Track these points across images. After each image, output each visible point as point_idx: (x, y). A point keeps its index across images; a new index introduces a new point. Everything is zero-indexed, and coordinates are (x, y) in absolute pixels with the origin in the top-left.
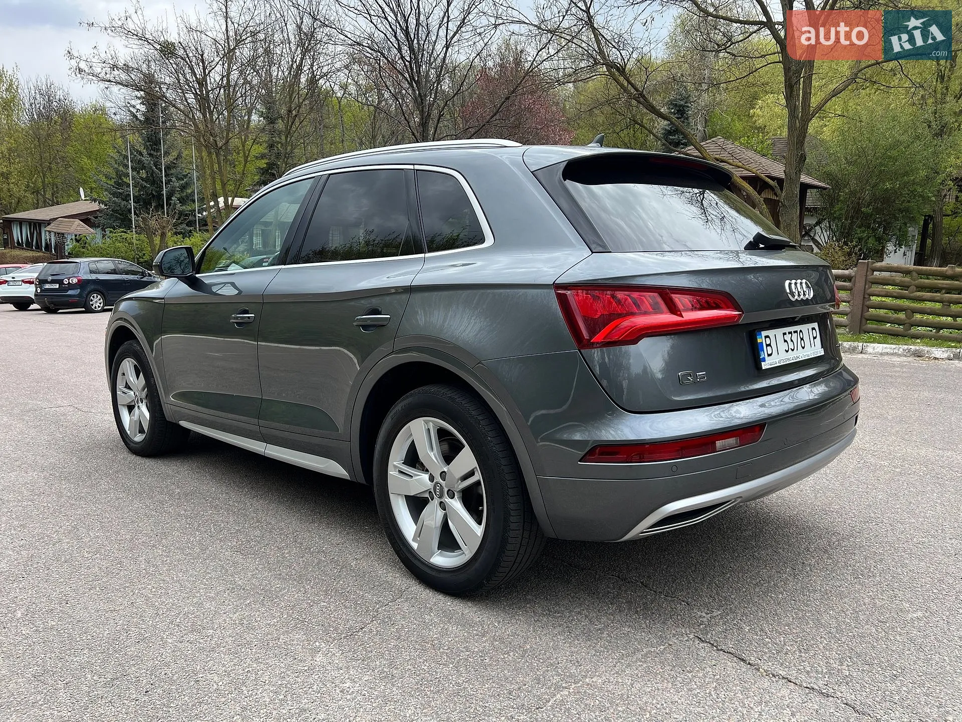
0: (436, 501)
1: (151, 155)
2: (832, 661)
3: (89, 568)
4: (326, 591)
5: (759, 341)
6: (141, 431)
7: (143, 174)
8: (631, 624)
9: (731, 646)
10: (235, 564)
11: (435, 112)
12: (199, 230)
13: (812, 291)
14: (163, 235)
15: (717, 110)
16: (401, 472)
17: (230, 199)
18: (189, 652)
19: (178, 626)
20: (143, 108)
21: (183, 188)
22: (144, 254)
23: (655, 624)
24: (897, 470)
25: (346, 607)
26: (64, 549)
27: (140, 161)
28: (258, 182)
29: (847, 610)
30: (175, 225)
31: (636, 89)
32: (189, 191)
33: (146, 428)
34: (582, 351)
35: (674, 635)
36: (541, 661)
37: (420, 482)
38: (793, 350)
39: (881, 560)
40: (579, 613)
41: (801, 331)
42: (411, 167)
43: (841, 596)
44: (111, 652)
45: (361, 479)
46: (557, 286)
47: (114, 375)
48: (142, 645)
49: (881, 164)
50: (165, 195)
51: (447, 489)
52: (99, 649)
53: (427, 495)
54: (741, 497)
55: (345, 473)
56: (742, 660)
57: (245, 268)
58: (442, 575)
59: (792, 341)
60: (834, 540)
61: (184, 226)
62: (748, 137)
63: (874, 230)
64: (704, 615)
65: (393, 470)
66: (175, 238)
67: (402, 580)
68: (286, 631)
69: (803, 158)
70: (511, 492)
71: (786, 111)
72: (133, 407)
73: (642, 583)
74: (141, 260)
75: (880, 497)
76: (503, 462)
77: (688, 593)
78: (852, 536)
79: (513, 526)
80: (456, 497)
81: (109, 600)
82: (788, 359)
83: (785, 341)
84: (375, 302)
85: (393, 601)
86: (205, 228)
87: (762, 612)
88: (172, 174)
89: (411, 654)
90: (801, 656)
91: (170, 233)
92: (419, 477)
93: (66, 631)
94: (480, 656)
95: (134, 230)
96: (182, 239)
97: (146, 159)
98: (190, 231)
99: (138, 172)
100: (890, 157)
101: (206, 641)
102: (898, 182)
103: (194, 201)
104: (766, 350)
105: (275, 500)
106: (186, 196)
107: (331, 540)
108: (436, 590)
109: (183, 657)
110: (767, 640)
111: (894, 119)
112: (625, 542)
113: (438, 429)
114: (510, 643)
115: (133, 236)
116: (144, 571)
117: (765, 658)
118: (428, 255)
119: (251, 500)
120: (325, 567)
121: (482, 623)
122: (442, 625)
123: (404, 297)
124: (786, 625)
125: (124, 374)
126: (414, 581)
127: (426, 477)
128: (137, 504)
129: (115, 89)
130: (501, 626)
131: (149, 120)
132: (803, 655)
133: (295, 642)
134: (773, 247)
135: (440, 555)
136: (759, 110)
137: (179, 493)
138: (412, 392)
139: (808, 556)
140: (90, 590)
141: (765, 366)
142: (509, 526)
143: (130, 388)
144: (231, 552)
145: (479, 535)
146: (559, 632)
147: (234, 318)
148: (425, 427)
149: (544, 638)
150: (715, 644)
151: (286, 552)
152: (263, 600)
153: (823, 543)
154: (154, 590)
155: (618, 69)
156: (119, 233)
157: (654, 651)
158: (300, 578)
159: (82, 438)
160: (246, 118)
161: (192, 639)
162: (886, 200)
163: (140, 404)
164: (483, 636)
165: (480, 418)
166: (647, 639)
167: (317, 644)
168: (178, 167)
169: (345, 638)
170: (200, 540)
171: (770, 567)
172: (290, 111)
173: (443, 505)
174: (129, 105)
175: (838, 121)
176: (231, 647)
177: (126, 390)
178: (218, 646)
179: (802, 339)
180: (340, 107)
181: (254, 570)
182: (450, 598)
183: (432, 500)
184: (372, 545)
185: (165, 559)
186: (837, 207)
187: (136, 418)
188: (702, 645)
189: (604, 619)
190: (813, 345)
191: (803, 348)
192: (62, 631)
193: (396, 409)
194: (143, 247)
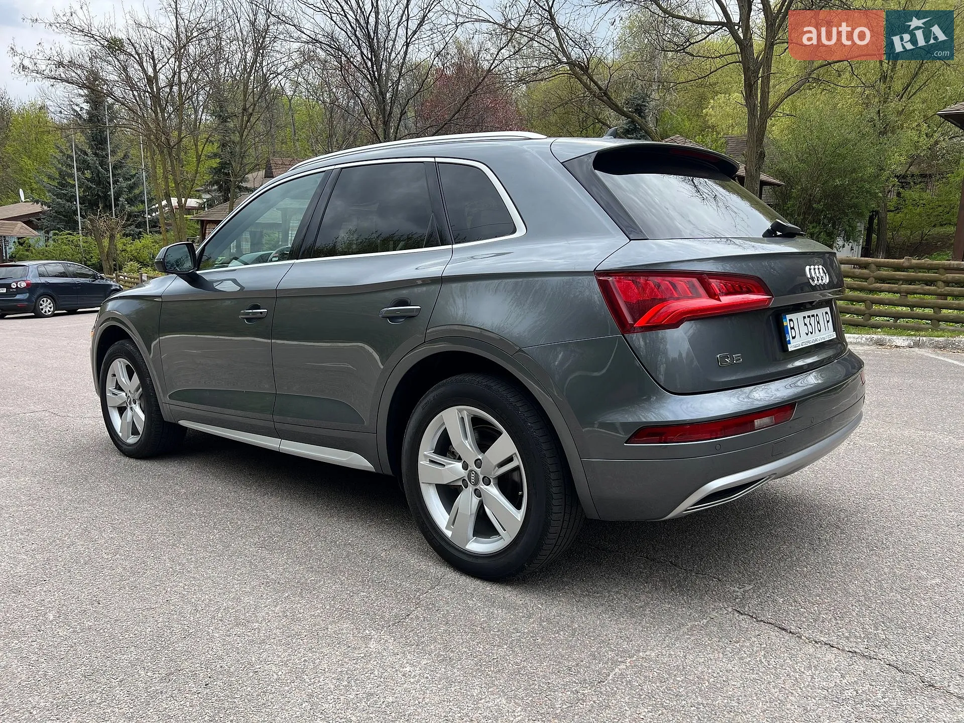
0: (471, 488)
1: (96, 154)
2: (867, 627)
3: (112, 569)
4: (363, 581)
5: (785, 324)
6: (135, 432)
7: (88, 174)
8: (670, 600)
9: (770, 617)
10: (263, 559)
11: (397, 111)
12: (150, 232)
13: (827, 276)
14: (112, 237)
15: (668, 110)
16: (432, 461)
17: (183, 199)
18: (240, 644)
19: (221, 620)
20: (86, 106)
21: (131, 188)
22: (92, 257)
23: (692, 600)
24: (886, 450)
25: (386, 596)
26: (80, 551)
27: (85, 161)
28: (211, 182)
29: (870, 579)
30: (124, 226)
31: (600, 89)
32: (137, 191)
33: (140, 429)
34: (626, 335)
35: (713, 610)
36: (592, 638)
37: (452, 471)
38: (812, 333)
39: (891, 533)
40: (617, 592)
41: (817, 315)
42: (432, 160)
43: (862, 567)
44: (159, 649)
45: (388, 471)
46: (598, 273)
47: (103, 376)
48: (189, 641)
49: (831, 162)
50: (112, 195)
51: (483, 476)
52: (145, 646)
53: (460, 483)
54: (775, 474)
55: (370, 465)
56: (783, 629)
57: (246, 264)
58: (480, 561)
59: (810, 324)
60: (843, 516)
61: (133, 227)
62: (703, 136)
63: (825, 225)
64: (738, 590)
65: (424, 458)
66: (124, 240)
67: (436, 569)
68: (333, 621)
69: (762, 155)
70: (553, 476)
71: (746, 110)
72: (125, 408)
73: (671, 562)
74: (89, 263)
75: (876, 475)
76: (544, 446)
77: (717, 570)
78: (859, 511)
79: (555, 509)
80: (492, 483)
81: (143, 599)
82: (809, 342)
83: (805, 324)
84: (404, 293)
85: (432, 588)
86: (155, 229)
87: (791, 584)
88: (118, 174)
89: (463, 637)
90: (838, 623)
91: (118, 235)
92: (452, 465)
93: (106, 630)
94: (531, 637)
95: (80, 232)
96: (132, 241)
97: (91, 159)
98: (140, 233)
99: (83, 173)
100: (839, 155)
101: (254, 634)
102: (847, 179)
103: (143, 202)
104: (791, 333)
105: (287, 497)
106: (134, 196)
107: (355, 533)
108: (472, 576)
109: (235, 650)
110: (802, 610)
111: (842, 118)
112: (669, 520)
113: (472, 418)
114: (558, 623)
115: (79, 238)
116: (171, 569)
117: (805, 627)
118: (455, 246)
119: (262, 497)
120: (355, 558)
121: (525, 606)
122: (487, 609)
123: (435, 288)
124: (817, 596)
125: (114, 375)
126: (448, 569)
127: (459, 465)
128: (144, 505)
129: (60, 86)
130: (545, 608)
131: (94, 118)
132: (839, 622)
133: (344, 631)
134: (789, 235)
135: (475, 541)
136: (711, 110)
137: (185, 493)
138: (444, 381)
139: (822, 532)
140: (119, 590)
141: (791, 348)
142: (552, 510)
143: (121, 389)
144: (255, 548)
145: (519, 520)
146: (602, 611)
147: (244, 314)
148: (459, 416)
149: (589, 617)
150: (754, 616)
151: (312, 546)
152: (300, 593)
153: (833, 519)
154: (186, 587)
155: (581, 68)
156: (64, 235)
157: (698, 625)
158: (334, 570)
159: (66, 442)
160: (193, 116)
161: (239, 633)
162: (835, 197)
163: (133, 405)
164: (530, 617)
165: (519, 404)
166: (688, 614)
167: (367, 631)
168: (124, 167)
169: (393, 625)
170: (220, 538)
171: (788, 543)
172: (245, 109)
173: (478, 493)
174: (72, 103)
175: (786, 121)
176: (281, 638)
177: (116, 391)
178: (269, 637)
179: (818, 323)
180: (290, 105)
181: (284, 565)
182: (488, 584)
183: (466, 487)
184: (398, 536)
185: (190, 557)
186: (790, 203)
187: (129, 419)
188: (741, 617)
189: (643, 597)
190: (827, 329)
191: (820, 331)
192: (101, 631)
193: (428, 399)
194: (91, 249)
